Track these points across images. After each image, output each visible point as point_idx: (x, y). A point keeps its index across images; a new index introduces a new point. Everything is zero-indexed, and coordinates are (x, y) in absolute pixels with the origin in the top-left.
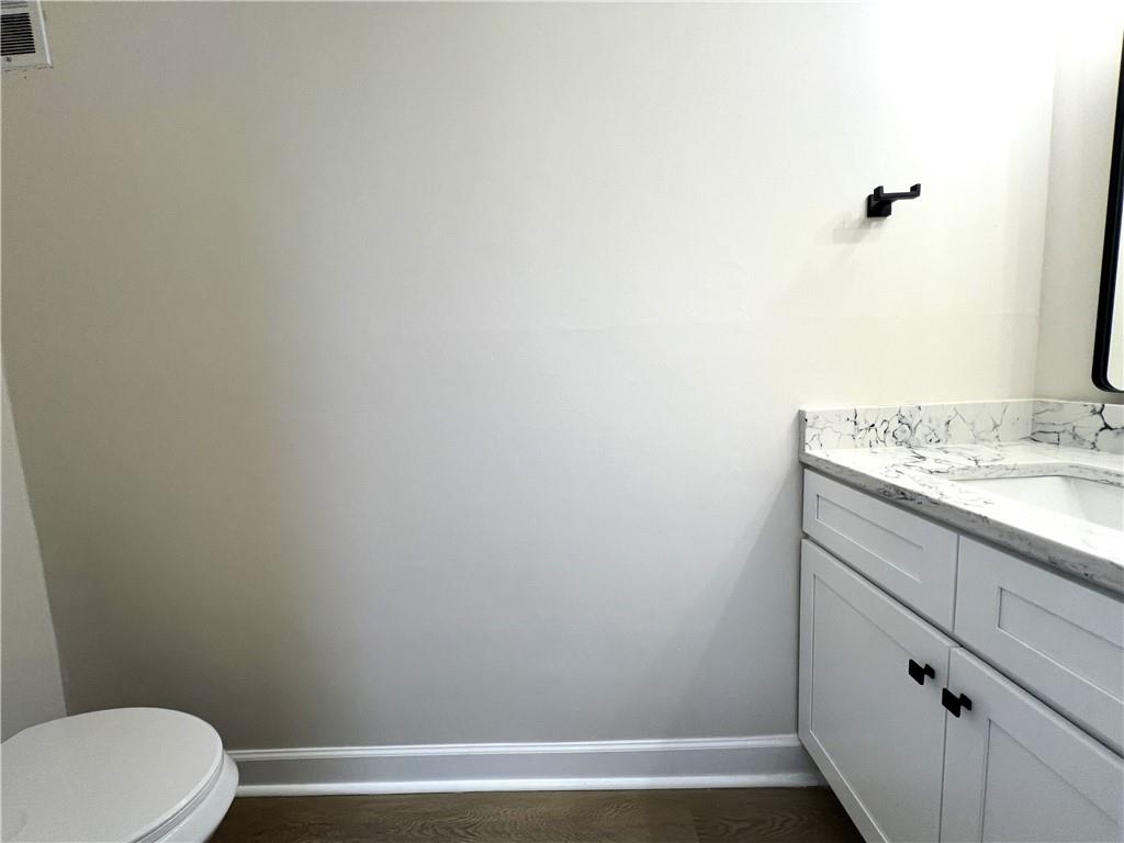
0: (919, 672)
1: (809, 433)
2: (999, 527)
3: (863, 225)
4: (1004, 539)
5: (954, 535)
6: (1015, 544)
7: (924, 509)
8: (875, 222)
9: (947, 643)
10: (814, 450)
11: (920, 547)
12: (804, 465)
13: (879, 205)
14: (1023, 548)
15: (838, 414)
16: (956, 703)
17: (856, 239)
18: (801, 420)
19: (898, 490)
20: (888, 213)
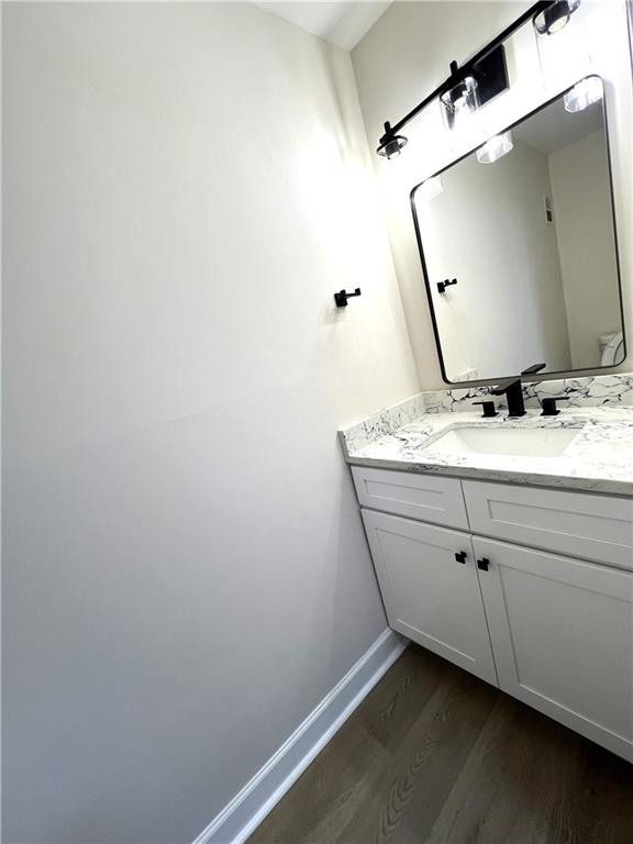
0: (461, 557)
1: (348, 443)
2: (482, 471)
3: (337, 312)
4: (486, 477)
5: (458, 481)
6: (492, 477)
7: (440, 472)
8: (341, 309)
9: (469, 536)
10: (353, 454)
11: (440, 493)
12: (350, 465)
13: (341, 299)
14: (496, 478)
15: (358, 426)
16: (483, 564)
17: (335, 321)
18: (341, 437)
19: (420, 465)
20: (346, 304)
